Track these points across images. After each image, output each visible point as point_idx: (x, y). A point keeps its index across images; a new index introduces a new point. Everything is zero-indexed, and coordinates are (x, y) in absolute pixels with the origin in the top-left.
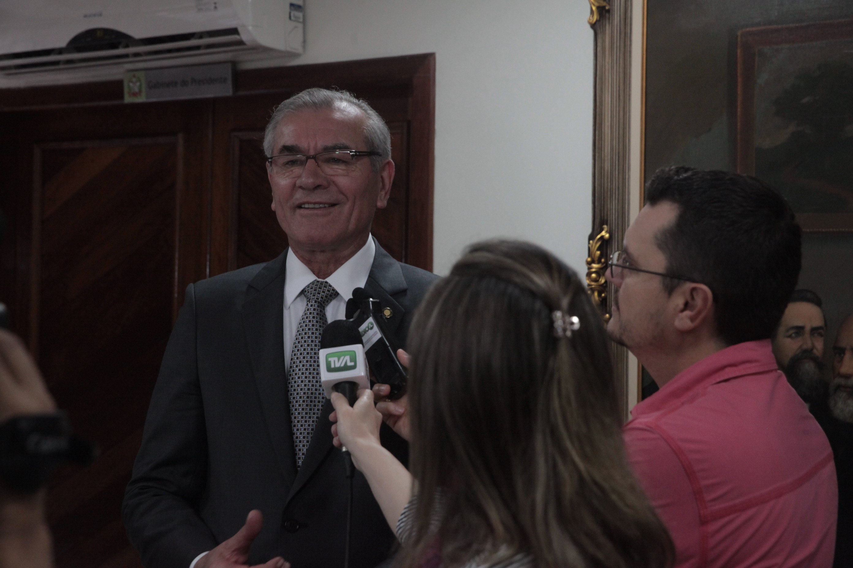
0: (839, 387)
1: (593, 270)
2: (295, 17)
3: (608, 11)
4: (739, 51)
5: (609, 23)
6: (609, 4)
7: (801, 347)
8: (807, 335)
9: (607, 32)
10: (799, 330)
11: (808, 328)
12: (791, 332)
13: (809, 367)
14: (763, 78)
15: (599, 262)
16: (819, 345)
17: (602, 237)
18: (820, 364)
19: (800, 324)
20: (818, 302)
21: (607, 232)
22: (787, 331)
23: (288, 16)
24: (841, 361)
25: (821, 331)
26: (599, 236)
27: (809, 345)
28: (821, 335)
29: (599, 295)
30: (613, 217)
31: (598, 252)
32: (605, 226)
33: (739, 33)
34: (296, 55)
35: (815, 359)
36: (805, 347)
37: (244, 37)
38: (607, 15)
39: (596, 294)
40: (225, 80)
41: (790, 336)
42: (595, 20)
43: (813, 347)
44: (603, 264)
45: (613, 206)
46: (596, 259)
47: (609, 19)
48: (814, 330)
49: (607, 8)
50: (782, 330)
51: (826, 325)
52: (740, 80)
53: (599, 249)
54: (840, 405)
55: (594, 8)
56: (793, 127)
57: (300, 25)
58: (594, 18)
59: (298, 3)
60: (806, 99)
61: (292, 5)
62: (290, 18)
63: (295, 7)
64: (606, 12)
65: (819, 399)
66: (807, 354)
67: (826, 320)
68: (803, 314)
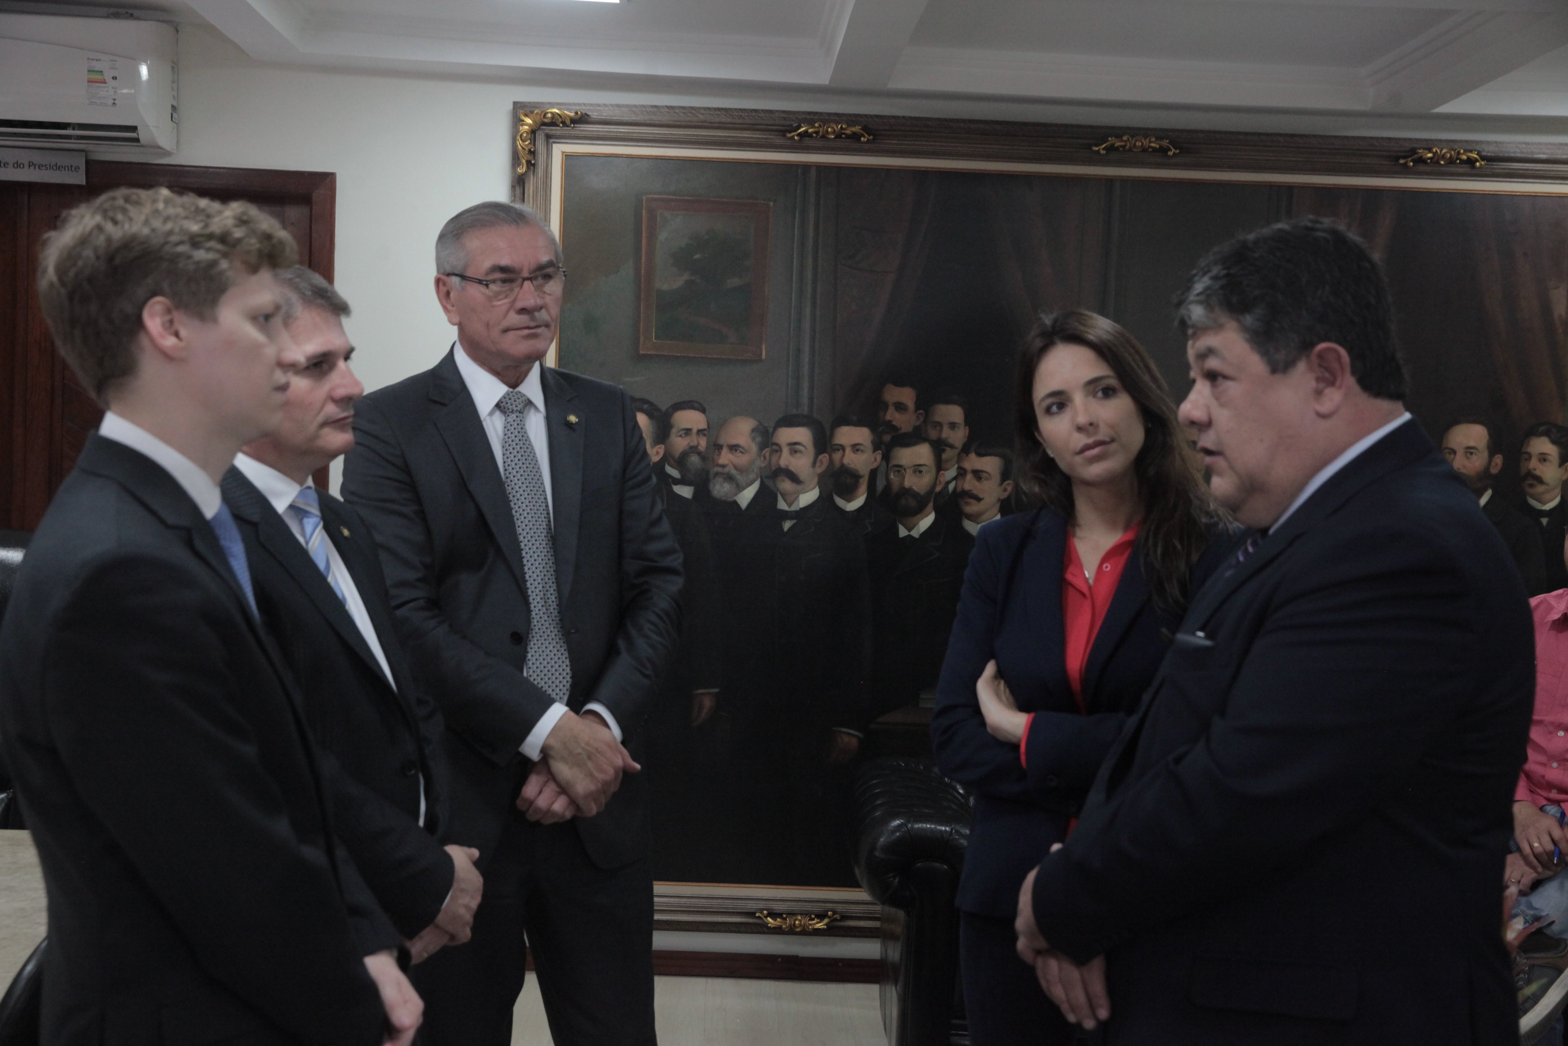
0: (717, 474)
3: (534, 165)
4: (644, 212)
5: (534, 174)
6: (534, 159)
7: (688, 444)
8: (694, 435)
9: (531, 182)
10: (688, 431)
11: (695, 431)
12: (681, 433)
13: (694, 459)
14: (663, 236)
16: (703, 443)
18: (703, 457)
19: (689, 426)
20: (703, 411)
22: (679, 432)
23: (168, 117)
24: (720, 454)
25: (706, 432)
27: (695, 443)
28: (705, 435)
33: (644, 198)
34: (167, 154)
35: (699, 454)
36: (692, 444)
37: (142, 135)
38: (532, 168)
40: (77, 168)
41: (681, 436)
42: (524, 171)
43: (699, 444)
47: (534, 171)
48: (700, 432)
49: (531, 161)
50: (674, 431)
51: (708, 427)
52: (644, 234)
54: (718, 487)
55: (524, 161)
56: (686, 276)
57: (175, 125)
58: (521, 170)
59: (175, 104)
60: (697, 256)
61: (173, 106)
62: (172, 120)
63: (174, 108)
64: (531, 165)
65: (702, 483)
66: (693, 449)
67: (708, 424)
68: (690, 419)
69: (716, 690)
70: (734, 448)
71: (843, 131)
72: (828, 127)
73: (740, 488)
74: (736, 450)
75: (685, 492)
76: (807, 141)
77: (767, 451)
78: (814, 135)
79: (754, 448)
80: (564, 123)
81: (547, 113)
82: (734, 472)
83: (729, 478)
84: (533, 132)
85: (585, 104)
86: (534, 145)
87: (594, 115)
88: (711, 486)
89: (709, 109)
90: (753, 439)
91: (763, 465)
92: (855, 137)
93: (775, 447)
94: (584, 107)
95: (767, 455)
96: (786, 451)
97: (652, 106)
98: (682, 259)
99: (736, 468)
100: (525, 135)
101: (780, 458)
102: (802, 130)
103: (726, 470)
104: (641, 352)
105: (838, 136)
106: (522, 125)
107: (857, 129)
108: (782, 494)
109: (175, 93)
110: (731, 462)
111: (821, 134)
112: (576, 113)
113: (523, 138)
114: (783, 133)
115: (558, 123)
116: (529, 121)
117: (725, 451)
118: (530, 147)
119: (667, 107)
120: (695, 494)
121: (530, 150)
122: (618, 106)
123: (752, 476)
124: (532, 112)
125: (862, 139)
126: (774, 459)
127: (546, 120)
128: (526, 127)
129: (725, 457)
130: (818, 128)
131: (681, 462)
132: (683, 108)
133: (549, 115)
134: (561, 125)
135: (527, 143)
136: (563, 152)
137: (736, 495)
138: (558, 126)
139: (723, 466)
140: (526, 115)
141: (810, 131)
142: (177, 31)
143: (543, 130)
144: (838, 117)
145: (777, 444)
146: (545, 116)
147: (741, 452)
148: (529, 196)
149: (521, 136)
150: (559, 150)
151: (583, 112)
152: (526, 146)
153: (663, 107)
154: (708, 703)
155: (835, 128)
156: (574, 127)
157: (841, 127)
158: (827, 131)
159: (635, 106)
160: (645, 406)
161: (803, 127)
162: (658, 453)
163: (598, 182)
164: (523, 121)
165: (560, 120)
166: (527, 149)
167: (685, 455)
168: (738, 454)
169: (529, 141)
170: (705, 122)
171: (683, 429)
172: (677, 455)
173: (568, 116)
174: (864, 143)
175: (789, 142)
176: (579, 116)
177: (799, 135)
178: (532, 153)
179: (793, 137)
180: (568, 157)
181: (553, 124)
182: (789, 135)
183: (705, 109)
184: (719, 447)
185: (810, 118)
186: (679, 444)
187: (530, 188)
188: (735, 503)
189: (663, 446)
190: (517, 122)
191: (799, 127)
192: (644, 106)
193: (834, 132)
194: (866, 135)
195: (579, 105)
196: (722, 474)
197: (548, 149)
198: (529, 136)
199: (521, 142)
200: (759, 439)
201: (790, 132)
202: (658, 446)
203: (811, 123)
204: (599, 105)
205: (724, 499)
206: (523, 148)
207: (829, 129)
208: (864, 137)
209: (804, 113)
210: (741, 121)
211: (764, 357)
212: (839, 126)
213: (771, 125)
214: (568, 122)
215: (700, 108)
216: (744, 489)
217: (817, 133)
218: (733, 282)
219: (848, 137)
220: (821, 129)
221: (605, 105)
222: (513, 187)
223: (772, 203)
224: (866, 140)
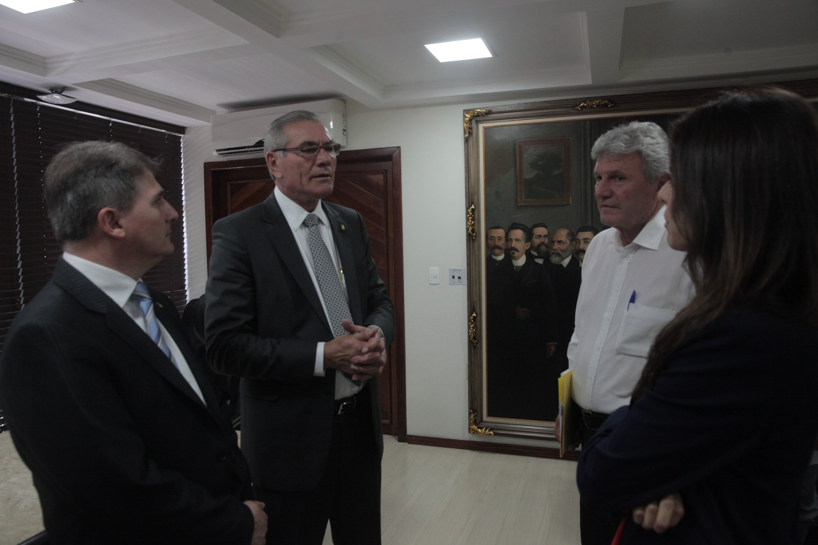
0: (553, 253)
1: (470, 219)
2: (345, 134)
3: (471, 133)
4: (517, 147)
5: (472, 137)
6: (472, 131)
7: (540, 241)
8: (542, 238)
9: (471, 140)
10: (540, 236)
11: (543, 235)
12: (537, 237)
13: (543, 248)
14: (525, 156)
15: (472, 216)
16: (546, 241)
17: (472, 208)
18: (547, 246)
19: (540, 234)
20: (546, 227)
21: (474, 206)
22: (536, 236)
23: (342, 134)
24: (554, 245)
26: (471, 208)
27: (543, 241)
28: (547, 237)
29: (472, 227)
30: (475, 201)
31: (471, 213)
32: (473, 204)
33: (517, 141)
34: (344, 147)
35: (545, 245)
36: (542, 241)
38: (471, 134)
39: (471, 227)
41: (537, 238)
42: (467, 136)
43: (545, 241)
44: (473, 217)
45: (475, 197)
46: (471, 215)
47: (472, 136)
48: (545, 236)
49: (471, 132)
50: (534, 236)
51: (548, 234)
52: (518, 156)
53: (471, 212)
54: (554, 259)
55: (467, 132)
56: (536, 172)
57: (346, 137)
58: (467, 135)
59: (345, 129)
60: (540, 163)
61: (343, 129)
62: (343, 134)
63: (344, 130)
64: (470, 133)
65: (547, 257)
66: (543, 243)
67: (548, 232)
68: (541, 231)
69: (556, 343)
70: (560, 242)
71: (600, 103)
72: (593, 102)
73: (563, 259)
74: (561, 243)
75: (540, 261)
76: (584, 110)
77: (574, 243)
78: (587, 106)
79: (568, 242)
80: (482, 115)
81: (475, 112)
82: (560, 252)
83: (558, 255)
84: (470, 120)
85: (491, 107)
86: (471, 126)
87: (494, 110)
88: (551, 258)
89: (542, 102)
90: (568, 238)
91: (572, 248)
92: (606, 105)
93: (577, 241)
94: (491, 108)
95: (574, 244)
96: (582, 242)
97: (518, 104)
98: (533, 165)
99: (561, 250)
100: (467, 122)
101: (580, 245)
102: (582, 105)
103: (557, 251)
104: (519, 205)
105: (598, 106)
106: (466, 118)
107: (606, 102)
108: (581, 260)
109: (345, 125)
110: (559, 248)
111: (590, 106)
112: (487, 110)
113: (466, 123)
114: (574, 107)
115: (480, 115)
116: (469, 116)
117: (556, 244)
118: (469, 126)
119: (524, 103)
120: (544, 262)
121: (469, 127)
122: (504, 106)
123: (568, 254)
124: (469, 112)
125: (609, 106)
126: (577, 246)
127: (475, 115)
128: (468, 119)
129: (556, 246)
130: (588, 103)
131: (537, 249)
132: (531, 103)
133: (476, 112)
134: (481, 116)
135: (468, 125)
136: (483, 127)
137: (562, 261)
138: (480, 116)
139: (555, 250)
140: (467, 114)
141: (585, 105)
142: (345, 103)
143: (474, 119)
144: (597, 98)
145: (578, 240)
146: (474, 113)
147: (563, 243)
148: (470, 146)
149: (465, 122)
150: (481, 126)
151: (490, 109)
152: (468, 126)
153: (522, 104)
154: (553, 348)
155: (596, 102)
156: (486, 116)
157: (599, 102)
158: (593, 104)
159: (511, 105)
160: (522, 227)
161: (582, 104)
162: (528, 246)
163: (498, 137)
164: (466, 116)
165: (481, 114)
166: (468, 127)
167: (539, 246)
168: (562, 244)
169: (469, 124)
170: (539, 107)
171: (538, 235)
172: (536, 245)
173: (483, 112)
174: (610, 107)
175: (576, 111)
176: (487, 112)
177: (580, 107)
178: (471, 128)
179: (578, 108)
180: (485, 129)
181: (478, 116)
182: (576, 108)
183: (540, 102)
184: (553, 242)
185: (584, 100)
186: (537, 241)
187: (471, 142)
188: (561, 265)
189: (530, 243)
190: (465, 117)
191: (580, 104)
192: (515, 104)
193: (596, 104)
194: (610, 104)
195: (489, 107)
196: (555, 253)
197: (477, 126)
198: (469, 122)
199: (465, 124)
200: (570, 238)
201: (576, 107)
202: (528, 243)
203: (585, 102)
204: (497, 106)
205: (556, 263)
206: (466, 127)
207: (594, 103)
208: (609, 104)
209: (582, 98)
210: (555, 105)
211: (571, 203)
212: (598, 101)
213: (568, 105)
214: (484, 114)
215: (538, 102)
216: (565, 259)
217: (588, 105)
218: (556, 172)
219: (602, 105)
220: (590, 104)
221: (499, 106)
222: (465, 143)
223: (571, 138)
224: (610, 106)
